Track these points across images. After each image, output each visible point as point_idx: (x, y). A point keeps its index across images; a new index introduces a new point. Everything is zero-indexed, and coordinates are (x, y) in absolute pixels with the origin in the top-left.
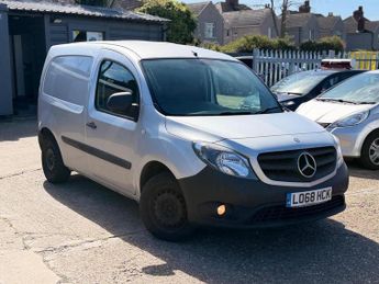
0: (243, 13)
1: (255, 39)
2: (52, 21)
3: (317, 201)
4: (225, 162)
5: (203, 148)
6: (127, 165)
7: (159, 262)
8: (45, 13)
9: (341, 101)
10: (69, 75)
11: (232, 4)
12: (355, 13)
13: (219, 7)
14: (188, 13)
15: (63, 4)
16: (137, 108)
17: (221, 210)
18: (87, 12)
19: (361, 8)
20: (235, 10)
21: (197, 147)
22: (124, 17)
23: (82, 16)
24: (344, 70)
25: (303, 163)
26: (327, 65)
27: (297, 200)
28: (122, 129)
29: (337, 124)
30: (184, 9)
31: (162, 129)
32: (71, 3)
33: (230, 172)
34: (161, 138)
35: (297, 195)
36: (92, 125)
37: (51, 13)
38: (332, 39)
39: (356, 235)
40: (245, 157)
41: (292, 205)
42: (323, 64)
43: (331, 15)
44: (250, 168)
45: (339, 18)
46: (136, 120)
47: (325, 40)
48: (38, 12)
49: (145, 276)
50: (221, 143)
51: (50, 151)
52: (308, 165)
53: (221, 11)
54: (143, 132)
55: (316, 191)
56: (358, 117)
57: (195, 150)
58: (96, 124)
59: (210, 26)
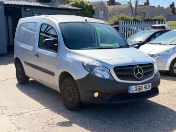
0: (117, 6)
1: (122, 18)
2: (25, 9)
3: (144, 90)
4: (98, 71)
5: (87, 64)
6: (53, 74)
7: (66, 120)
8: (22, 6)
9: (160, 44)
10: (28, 32)
11: (112, 2)
12: (171, 5)
13: (106, 4)
14: (91, 6)
15: (31, 2)
16: (57, 46)
17: (96, 95)
18: (41, 5)
19: (173, 3)
20: (114, 5)
21: (84, 64)
22: (59, 7)
23: (39, 7)
24: (162, 30)
25: (136, 72)
26: (154, 28)
27: (133, 89)
28: (50, 57)
29: (158, 55)
30: (89, 4)
31: (68, 56)
32: (35, 1)
33: (101, 76)
34: (67, 60)
35: (134, 87)
36: (37, 55)
37: (25, 6)
38: (159, 17)
39: (164, 107)
40: (107, 68)
41: (131, 92)
42: (152, 27)
43: (159, 6)
44: (110, 74)
45: (163, 8)
46: (56, 52)
47: (156, 17)
48: (18, 5)
49: (58, 127)
50: (96, 62)
51: (19, 69)
52: (139, 72)
53: (107, 5)
54: (59, 57)
55: (143, 85)
56: (168, 51)
57: (83, 66)
58: (39, 55)
59: (102, 13)
